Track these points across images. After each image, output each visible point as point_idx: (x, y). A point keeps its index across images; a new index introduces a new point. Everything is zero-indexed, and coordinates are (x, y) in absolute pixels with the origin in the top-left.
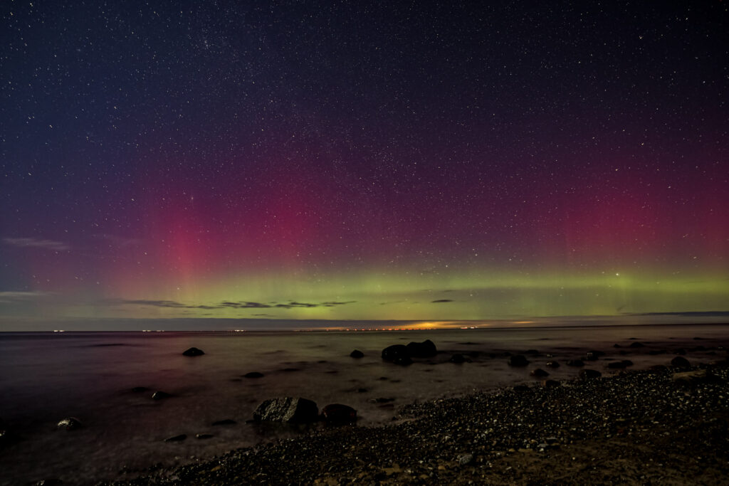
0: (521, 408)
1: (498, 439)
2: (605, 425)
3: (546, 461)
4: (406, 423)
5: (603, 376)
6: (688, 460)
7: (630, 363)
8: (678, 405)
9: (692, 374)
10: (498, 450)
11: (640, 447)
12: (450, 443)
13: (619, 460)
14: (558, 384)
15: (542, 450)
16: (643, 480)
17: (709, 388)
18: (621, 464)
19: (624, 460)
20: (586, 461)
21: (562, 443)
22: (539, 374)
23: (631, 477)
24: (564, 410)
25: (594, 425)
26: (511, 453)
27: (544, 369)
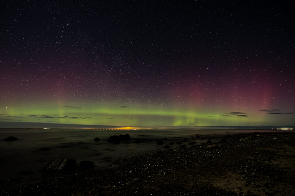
0: (159, 159)
1: (150, 171)
2: (185, 164)
3: (165, 178)
4: (115, 167)
5: (187, 147)
6: (207, 173)
7: (195, 143)
8: (207, 156)
9: (212, 146)
10: (149, 175)
11: (195, 170)
12: (132, 174)
13: (188, 175)
14: (173, 150)
15: (165, 174)
16: (194, 181)
17: (216, 150)
18: (189, 177)
19: (190, 175)
20: (178, 177)
21: (172, 171)
22: (167, 147)
23: (191, 181)
24: (173, 159)
25: (182, 164)
26: (154, 176)
27: (168, 145)
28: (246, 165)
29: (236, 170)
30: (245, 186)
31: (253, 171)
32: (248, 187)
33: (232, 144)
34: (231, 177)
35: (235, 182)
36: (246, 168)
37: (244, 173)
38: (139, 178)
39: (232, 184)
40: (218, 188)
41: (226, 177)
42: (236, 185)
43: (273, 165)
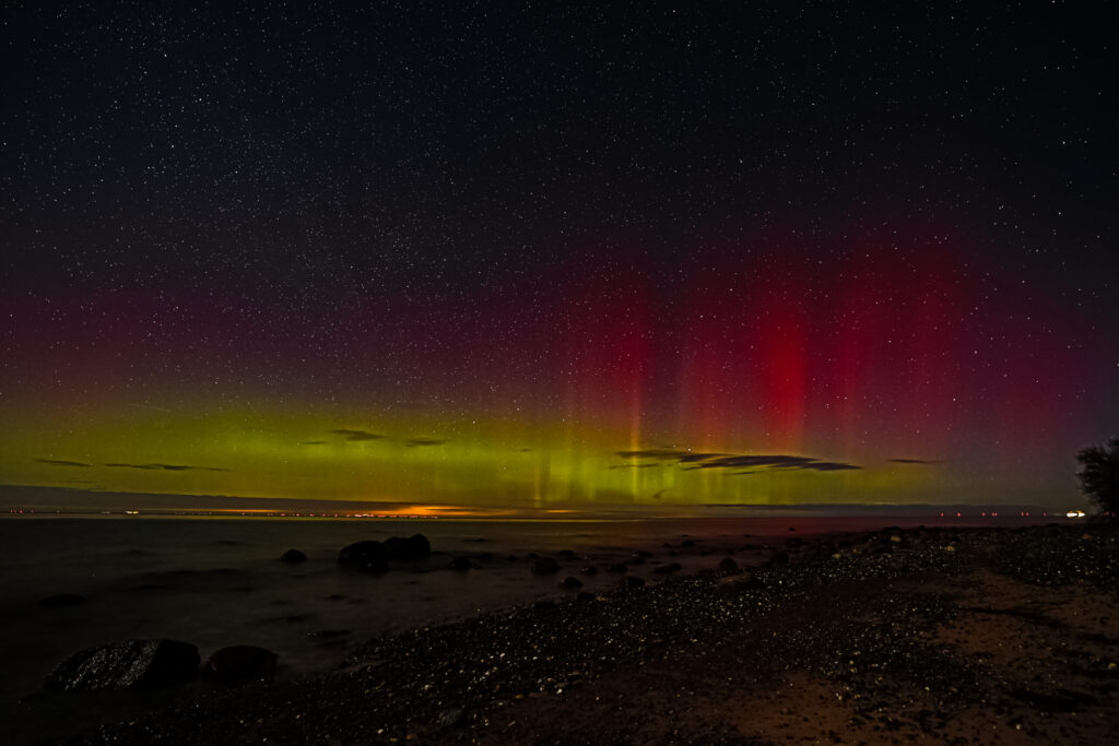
0: (540, 634)
1: (503, 682)
2: (640, 649)
3: (563, 707)
4: (365, 668)
5: (647, 584)
6: (719, 683)
7: (677, 567)
8: (718, 618)
9: (736, 578)
10: (501, 699)
11: (674, 674)
12: (431, 695)
13: (649, 694)
14: (592, 597)
15: (560, 691)
16: (670, 715)
17: (751, 594)
18: (651, 699)
19: (655, 694)
20: (611, 700)
21: (587, 678)
22: (571, 584)
23: (660, 714)
24: (594, 633)
25: (627, 650)
26: (519, 700)
27: (577, 577)
28: (856, 649)
29: (821, 668)
30: (852, 725)
31: (878, 670)
32: (860, 728)
33: (807, 569)
35: (816, 714)
36: (854, 658)
37: (846, 679)
38: (460, 711)
39: (806, 720)
40: (755, 738)
41: (785, 697)
42: (821, 724)
43: (942, 646)
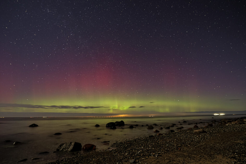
0: (151, 143)
1: (143, 154)
2: (175, 147)
3: (157, 160)
4: (113, 149)
5: (175, 131)
6: (197, 157)
7: (183, 127)
8: (195, 140)
9: (199, 130)
10: (143, 157)
11: (184, 154)
12: (127, 156)
13: (179, 158)
14: (162, 134)
15: (156, 156)
17: (203, 134)
18: (179, 159)
19: (180, 158)
20: (169, 159)
21: (163, 154)
23: (182, 163)
24: (163, 143)
25: (172, 147)
26: (147, 158)
27: (158, 130)
28: (236, 150)
29: (226, 154)
33: (219, 128)
34: (222, 161)
36: (236, 152)
37: (234, 158)
38: (134, 160)
41: (216, 161)
